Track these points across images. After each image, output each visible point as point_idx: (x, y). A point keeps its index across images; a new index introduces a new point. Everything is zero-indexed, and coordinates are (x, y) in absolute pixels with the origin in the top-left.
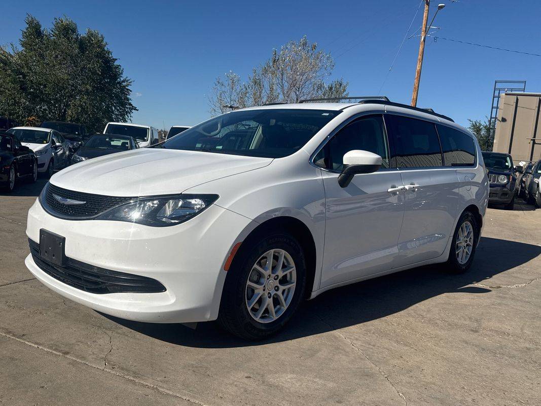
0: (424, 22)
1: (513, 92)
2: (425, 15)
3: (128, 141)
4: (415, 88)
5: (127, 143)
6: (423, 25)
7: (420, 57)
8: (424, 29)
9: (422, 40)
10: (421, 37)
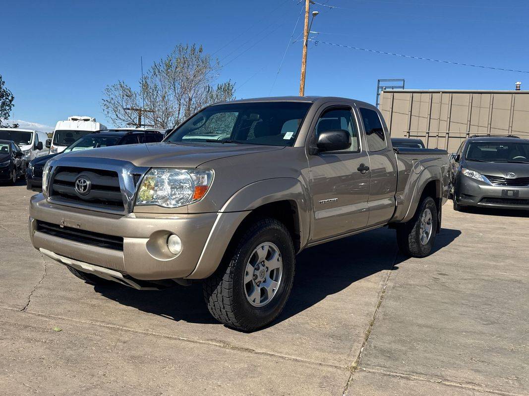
0: (306, 28)
1: (394, 90)
2: (306, 20)
3: (7, 145)
4: (301, 89)
5: (7, 148)
6: (305, 31)
7: (303, 60)
8: (306, 34)
9: (305, 44)
10: (303, 41)
